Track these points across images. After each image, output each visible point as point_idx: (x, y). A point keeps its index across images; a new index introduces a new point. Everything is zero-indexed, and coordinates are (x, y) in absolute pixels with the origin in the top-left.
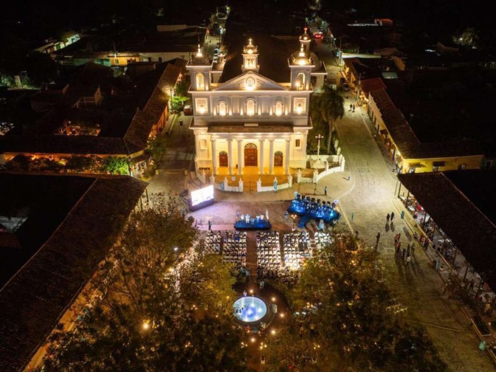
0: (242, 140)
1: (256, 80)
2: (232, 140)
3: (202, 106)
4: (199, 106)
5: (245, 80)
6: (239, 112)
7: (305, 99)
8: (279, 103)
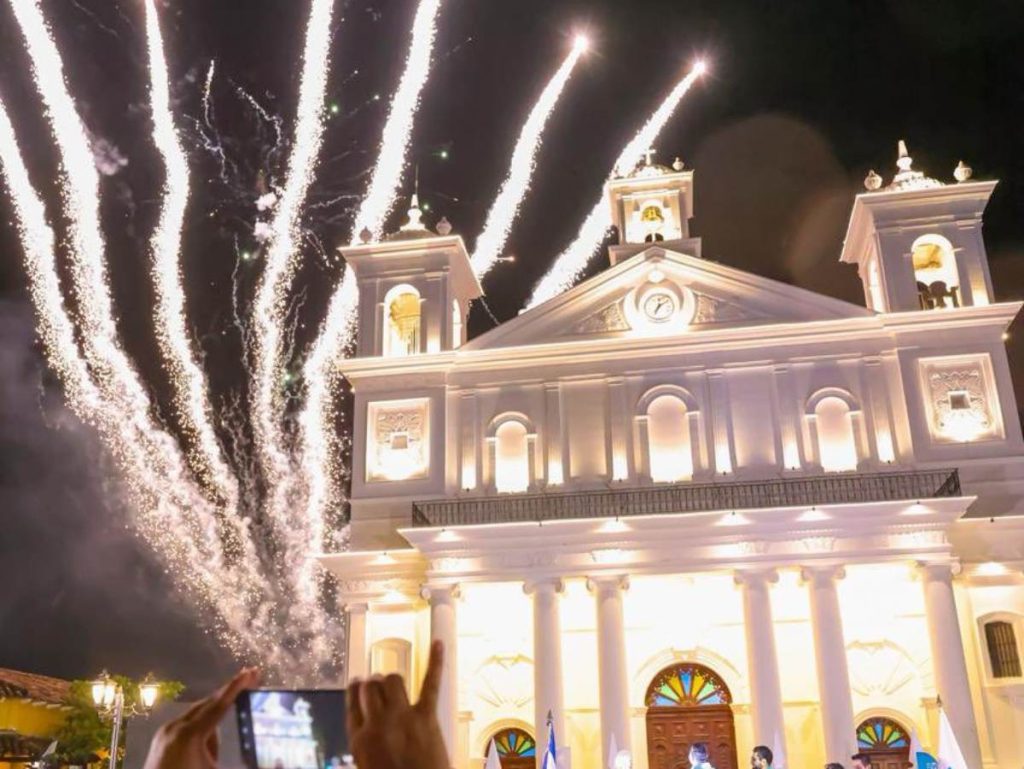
0: (622, 579)
1: (688, 294)
2: (559, 588)
3: (401, 444)
4: (387, 449)
5: (630, 298)
6: (603, 470)
7: (983, 358)
8: (831, 401)
